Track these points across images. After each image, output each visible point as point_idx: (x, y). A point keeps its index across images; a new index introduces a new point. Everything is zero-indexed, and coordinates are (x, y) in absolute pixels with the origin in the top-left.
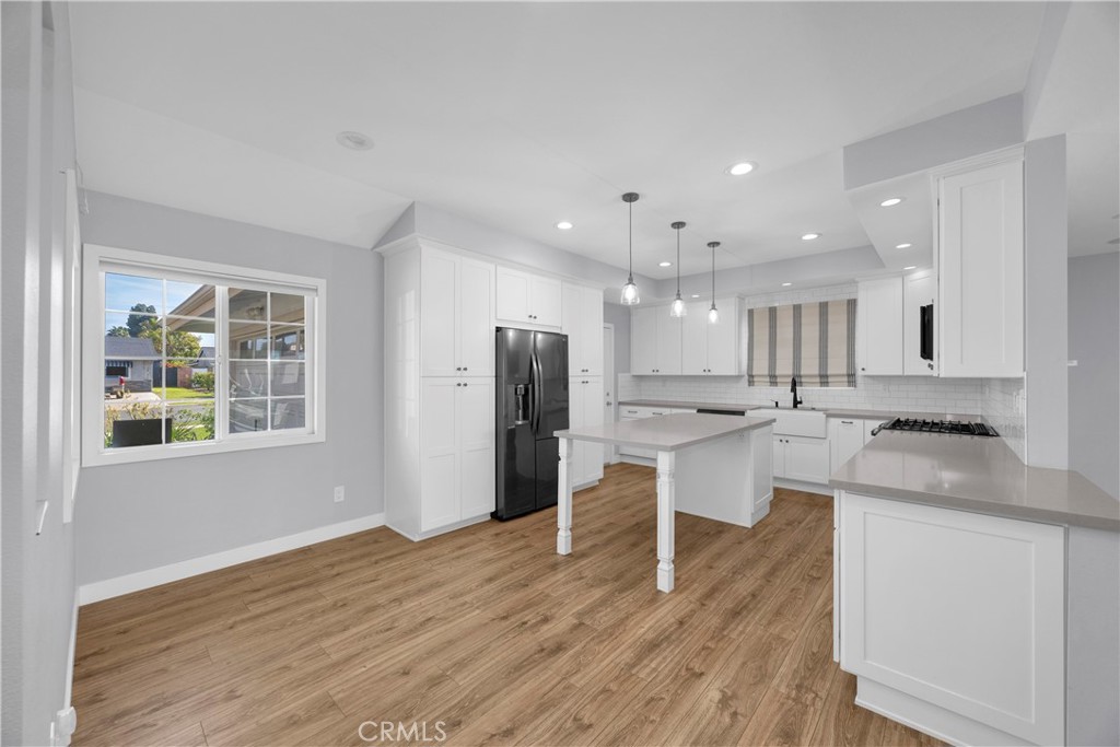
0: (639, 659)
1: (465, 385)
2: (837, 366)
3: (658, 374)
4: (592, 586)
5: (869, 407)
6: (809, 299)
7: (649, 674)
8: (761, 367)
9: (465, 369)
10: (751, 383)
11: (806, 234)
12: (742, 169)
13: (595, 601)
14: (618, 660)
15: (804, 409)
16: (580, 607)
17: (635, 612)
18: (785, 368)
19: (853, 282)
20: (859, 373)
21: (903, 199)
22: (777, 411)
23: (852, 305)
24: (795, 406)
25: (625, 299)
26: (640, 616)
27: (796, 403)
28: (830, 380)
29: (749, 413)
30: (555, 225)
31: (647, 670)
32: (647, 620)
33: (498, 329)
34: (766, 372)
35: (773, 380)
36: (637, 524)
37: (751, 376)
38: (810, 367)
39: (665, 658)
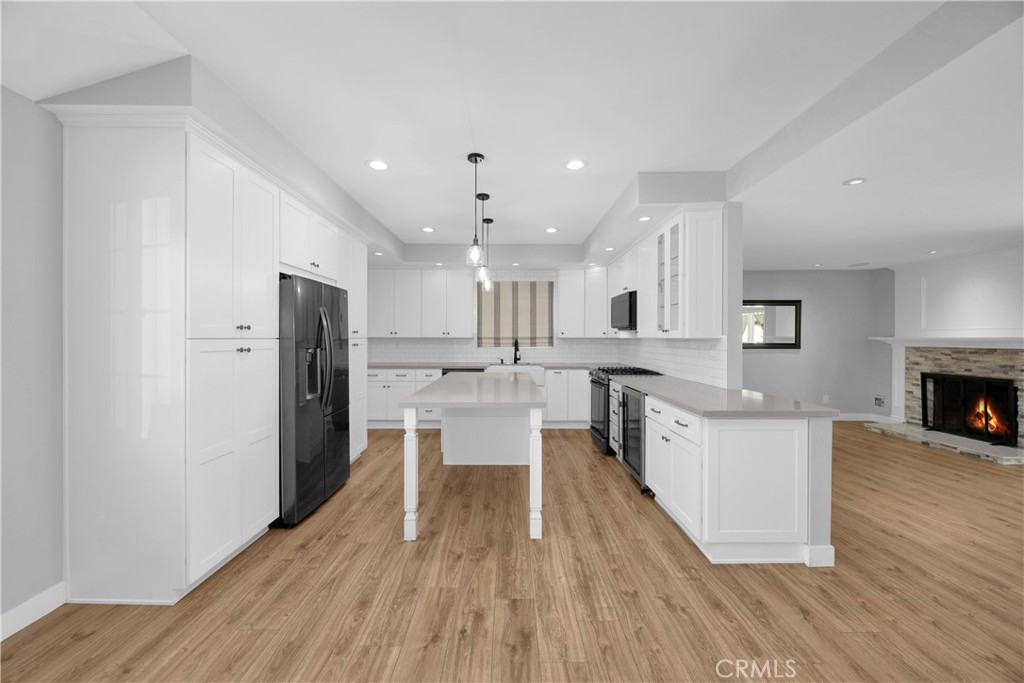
0: (590, 605)
1: (249, 350)
2: (542, 331)
3: (396, 336)
4: (478, 560)
5: (560, 361)
6: (524, 279)
7: (611, 614)
8: (488, 331)
9: (249, 328)
10: (480, 344)
11: (549, 227)
12: (575, 165)
13: (498, 575)
14: (580, 618)
15: (522, 364)
16: (493, 586)
17: (540, 567)
18: (506, 332)
19: (555, 269)
20: (555, 337)
21: (651, 218)
22: (502, 367)
23: (551, 285)
24: (515, 362)
25: (470, 260)
26: (546, 567)
27: (516, 360)
28: (537, 341)
29: (489, 370)
30: (367, 162)
31: (606, 611)
32: (555, 568)
33: (283, 276)
34: (493, 336)
35: (497, 342)
36: (445, 486)
37: (479, 338)
38: (524, 332)
39: (603, 594)
